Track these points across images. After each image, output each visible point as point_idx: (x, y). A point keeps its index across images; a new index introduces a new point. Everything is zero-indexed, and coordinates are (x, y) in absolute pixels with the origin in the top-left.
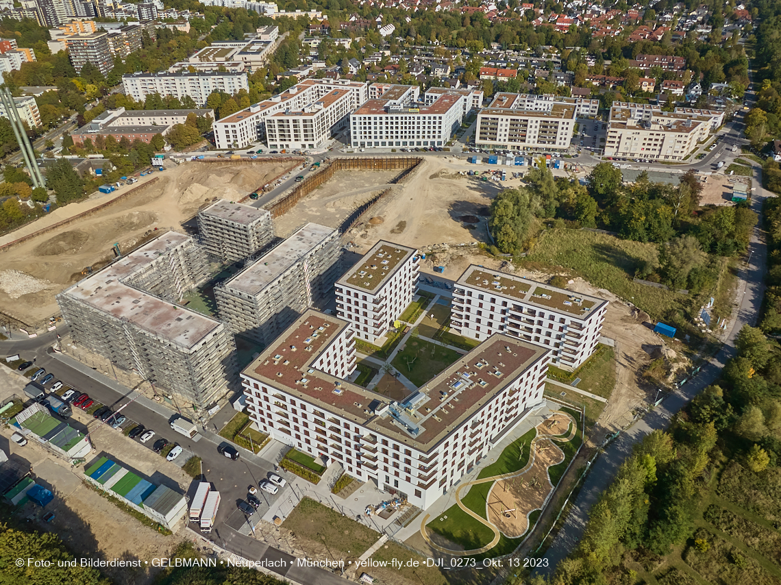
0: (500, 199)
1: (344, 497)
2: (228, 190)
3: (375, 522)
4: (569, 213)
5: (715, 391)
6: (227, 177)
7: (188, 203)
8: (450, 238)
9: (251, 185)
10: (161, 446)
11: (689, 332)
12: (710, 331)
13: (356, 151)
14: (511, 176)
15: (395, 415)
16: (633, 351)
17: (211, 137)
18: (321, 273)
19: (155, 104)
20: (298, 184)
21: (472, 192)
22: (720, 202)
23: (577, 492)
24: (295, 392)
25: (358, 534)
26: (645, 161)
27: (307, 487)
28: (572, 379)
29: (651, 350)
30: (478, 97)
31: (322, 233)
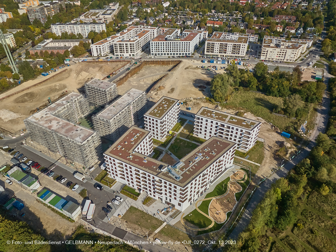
0: (215, 78)
1: (148, 206)
2: (98, 74)
3: (161, 217)
4: (245, 85)
5: (307, 161)
6: (97, 69)
7: (80, 80)
8: (193, 95)
9: (107, 72)
10: (70, 185)
11: (296, 136)
12: (305, 135)
13: (153, 57)
14: (220, 68)
15: (170, 171)
16: (272, 144)
17: (90, 51)
18: (138, 110)
19: (65, 37)
20: (128, 72)
21: (203, 75)
22: (310, 80)
23: (247, 204)
24: (127, 161)
25: (154, 222)
26: (278, 62)
27: (132, 202)
28: (246, 156)
29: (279, 143)
30: (206, 34)
31: (138, 93)
